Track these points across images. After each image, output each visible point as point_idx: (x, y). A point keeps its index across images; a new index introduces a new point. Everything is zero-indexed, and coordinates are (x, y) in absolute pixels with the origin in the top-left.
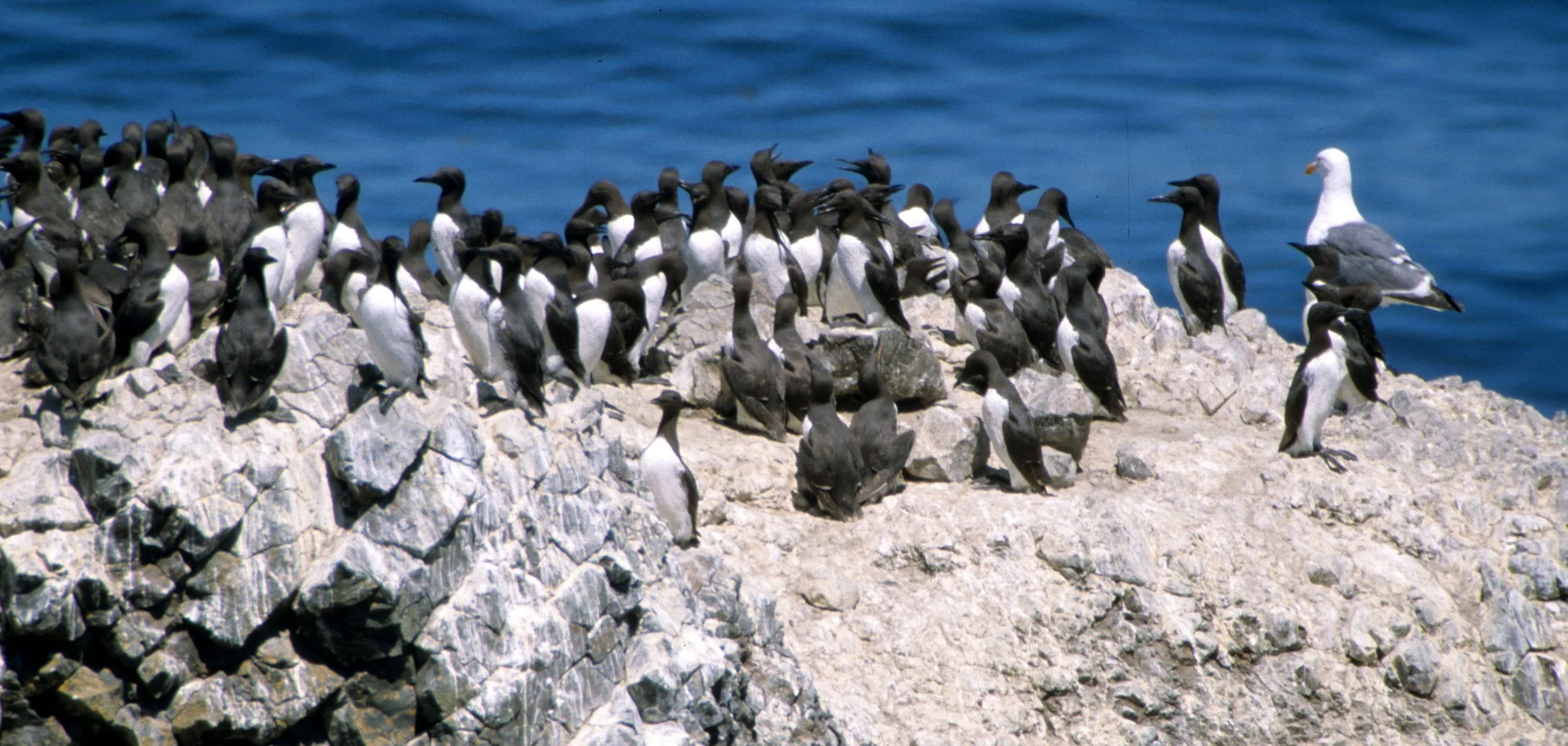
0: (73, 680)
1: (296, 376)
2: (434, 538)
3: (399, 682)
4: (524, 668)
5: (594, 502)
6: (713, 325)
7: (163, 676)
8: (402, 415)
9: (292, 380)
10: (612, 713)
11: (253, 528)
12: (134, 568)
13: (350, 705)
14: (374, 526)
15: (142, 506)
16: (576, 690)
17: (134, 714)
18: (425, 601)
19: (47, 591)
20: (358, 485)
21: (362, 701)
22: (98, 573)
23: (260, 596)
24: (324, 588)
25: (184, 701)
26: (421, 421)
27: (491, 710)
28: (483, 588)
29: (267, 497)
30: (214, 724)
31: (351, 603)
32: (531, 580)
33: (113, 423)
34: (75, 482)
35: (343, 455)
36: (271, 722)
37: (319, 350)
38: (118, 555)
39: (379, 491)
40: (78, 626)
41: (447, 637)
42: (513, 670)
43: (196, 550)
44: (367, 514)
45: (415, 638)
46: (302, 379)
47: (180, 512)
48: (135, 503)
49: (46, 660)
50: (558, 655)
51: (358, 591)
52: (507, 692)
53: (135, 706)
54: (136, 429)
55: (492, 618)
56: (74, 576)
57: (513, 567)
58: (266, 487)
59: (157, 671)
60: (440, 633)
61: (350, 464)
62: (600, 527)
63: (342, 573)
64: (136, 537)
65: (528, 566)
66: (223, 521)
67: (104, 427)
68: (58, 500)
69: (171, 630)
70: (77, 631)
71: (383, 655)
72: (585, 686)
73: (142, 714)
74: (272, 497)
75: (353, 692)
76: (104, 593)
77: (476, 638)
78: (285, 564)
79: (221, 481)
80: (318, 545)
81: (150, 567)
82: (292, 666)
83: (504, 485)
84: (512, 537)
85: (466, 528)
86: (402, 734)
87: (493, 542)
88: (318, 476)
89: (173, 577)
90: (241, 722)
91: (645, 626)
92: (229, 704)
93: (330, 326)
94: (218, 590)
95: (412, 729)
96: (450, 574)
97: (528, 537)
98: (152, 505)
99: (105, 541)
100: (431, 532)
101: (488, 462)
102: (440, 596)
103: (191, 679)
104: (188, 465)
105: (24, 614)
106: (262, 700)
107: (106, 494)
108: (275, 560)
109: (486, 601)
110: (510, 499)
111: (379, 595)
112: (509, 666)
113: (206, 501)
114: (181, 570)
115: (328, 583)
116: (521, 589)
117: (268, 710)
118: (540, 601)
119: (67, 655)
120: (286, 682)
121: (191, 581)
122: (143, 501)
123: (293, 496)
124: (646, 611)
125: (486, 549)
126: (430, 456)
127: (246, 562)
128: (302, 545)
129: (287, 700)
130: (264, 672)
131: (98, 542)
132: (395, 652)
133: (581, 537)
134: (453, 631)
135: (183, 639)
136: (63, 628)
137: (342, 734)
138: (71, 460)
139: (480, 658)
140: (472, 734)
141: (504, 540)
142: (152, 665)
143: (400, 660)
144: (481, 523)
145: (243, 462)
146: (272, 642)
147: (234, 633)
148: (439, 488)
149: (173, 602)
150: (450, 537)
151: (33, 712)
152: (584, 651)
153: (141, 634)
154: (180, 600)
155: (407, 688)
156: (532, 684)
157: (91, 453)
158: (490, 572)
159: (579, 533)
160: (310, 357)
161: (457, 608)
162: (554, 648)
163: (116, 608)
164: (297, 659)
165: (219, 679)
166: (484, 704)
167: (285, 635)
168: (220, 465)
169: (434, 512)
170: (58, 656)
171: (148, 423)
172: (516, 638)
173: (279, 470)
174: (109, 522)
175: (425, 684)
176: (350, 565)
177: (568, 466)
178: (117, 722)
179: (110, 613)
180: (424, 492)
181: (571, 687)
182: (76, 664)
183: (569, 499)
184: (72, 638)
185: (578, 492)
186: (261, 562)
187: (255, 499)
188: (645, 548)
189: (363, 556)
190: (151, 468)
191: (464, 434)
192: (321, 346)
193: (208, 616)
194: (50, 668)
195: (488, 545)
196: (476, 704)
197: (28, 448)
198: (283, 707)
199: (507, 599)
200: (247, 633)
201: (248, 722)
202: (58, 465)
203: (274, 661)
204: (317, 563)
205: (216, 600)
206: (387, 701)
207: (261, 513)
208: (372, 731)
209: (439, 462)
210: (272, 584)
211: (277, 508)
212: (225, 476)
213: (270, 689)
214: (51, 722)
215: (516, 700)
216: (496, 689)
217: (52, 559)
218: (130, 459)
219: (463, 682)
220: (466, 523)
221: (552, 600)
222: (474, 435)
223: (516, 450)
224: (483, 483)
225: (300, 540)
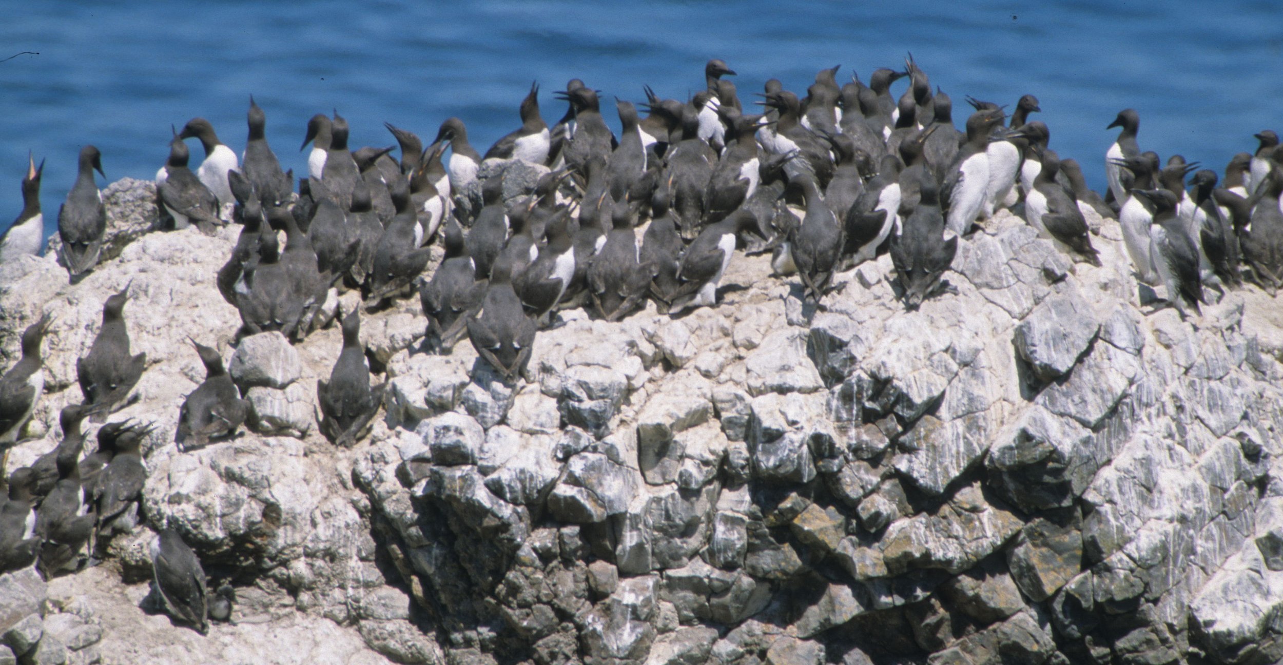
0: (805, 515)
1: (993, 276)
2: (1101, 411)
3: (1068, 528)
4: (1171, 521)
5: (1234, 387)
7: (878, 514)
8: (1078, 310)
9: (990, 279)
10: (1243, 560)
11: (954, 399)
12: (857, 426)
13: (1029, 544)
14: (1053, 401)
15: (865, 376)
16: (1214, 540)
17: (853, 544)
18: (1092, 463)
19: (786, 441)
20: (1040, 366)
21: (1038, 542)
22: (828, 429)
23: (958, 453)
24: (1011, 448)
25: (894, 536)
26: (1094, 316)
27: (1144, 553)
28: (1140, 454)
29: (966, 373)
30: (917, 555)
31: (1031, 462)
32: (1179, 448)
33: (843, 308)
34: (812, 355)
35: (1029, 341)
36: (964, 555)
37: (1012, 255)
38: (845, 415)
39: (1058, 371)
40: (810, 470)
41: (1109, 493)
42: (1162, 522)
43: (907, 413)
44: (1048, 389)
45: (1083, 492)
46: (998, 278)
47: (895, 382)
48: (860, 374)
49: (783, 498)
50: (1199, 511)
51: (1038, 452)
52: (1157, 539)
53: (854, 538)
54: (862, 314)
55: (1147, 479)
56: (809, 431)
57: (1165, 438)
58: (966, 364)
59: (873, 511)
60: (1104, 489)
61: (1033, 348)
62: (1237, 408)
63: (1025, 437)
64: (859, 401)
65: (1177, 437)
66: (930, 391)
67: (837, 311)
68: (798, 368)
69: (885, 477)
70: (809, 475)
71: (1056, 505)
72: (1221, 537)
73: (860, 545)
74: (970, 373)
75: (1031, 534)
76: (832, 445)
77: (1132, 494)
78: (979, 428)
79: (930, 357)
80: (1006, 414)
81: (870, 425)
82: (983, 511)
83: (1159, 371)
84: (1165, 414)
85: (1127, 404)
86: (1070, 570)
87: (1149, 417)
88: (1009, 357)
89: (887, 436)
90: (939, 555)
91: (1272, 491)
92: (930, 539)
93: (1022, 236)
94: (924, 446)
95: (1079, 567)
96: (1113, 442)
97: (1178, 414)
98: (873, 376)
99: (835, 403)
100: (1099, 407)
101: (1147, 351)
102: (1105, 459)
103: (900, 518)
104: (904, 344)
105: (768, 460)
106: (957, 538)
107: (837, 366)
108: (971, 424)
109: (1142, 464)
110: (1164, 382)
111: (1055, 456)
112: (1158, 519)
113: (916, 374)
114: (896, 429)
115: (1014, 445)
116: (1171, 456)
117: (962, 545)
118: (1186, 467)
119: (801, 494)
120: (977, 523)
121: (902, 439)
122: (866, 372)
123: (987, 373)
124: (1274, 478)
125: (1143, 422)
126: (1100, 344)
127: (947, 425)
128: (993, 413)
129: (978, 538)
130: (959, 515)
131: (828, 404)
132: (1067, 503)
133: (1222, 416)
134: (1114, 488)
135: (895, 485)
136: (798, 472)
137: (1021, 567)
138: (809, 337)
139: (1135, 510)
140: (1128, 572)
141: (1158, 415)
142: (869, 505)
143: (1070, 509)
144: (1140, 401)
145: (947, 344)
146: (966, 490)
147: (936, 482)
148: (1107, 371)
149: (888, 455)
150: (1114, 411)
151: (772, 539)
152: (1221, 509)
153: (861, 479)
154: (894, 454)
155: (1075, 533)
156: (1177, 534)
157: (825, 331)
158: (1146, 441)
159: (1220, 412)
160: (1005, 260)
161: (1118, 470)
162: (1197, 505)
163: (841, 457)
164: (986, 506)
165: (923, 518)
166: (1138, 548)
167: (977, 485)
168: (929, 346)
169: (1102, 391)
170: (794, 495)
171: (873, 309)
172: (1165, 496)
173: (977, 351)
174: (838, 388)
175: (1090, 530)
176: (1032, 431)
177: (1213, 357)
178: (840, 550)
179: (836, 461)
180: (1094, 374)
181: (1209, 537)
182: (808, 502)
183: (1214, 384)
184: (805, 481)
185: (1221, 379)
186: (960, 425)
187: (956, 374)
188: (1275, 427)
189: (1043, 425)
190: (873, 346)
191: (1128, 328)
192: (1015, 252)
193: (916, 467)
194: (787, 504)
195: (1145, 419)
196: (1131, 548)
197: (774, 326)
198: (974, 545)
199: (1159, 463)
200: (946, 482)
201: (945, 555)
202: (798, 340)
203: (968, 507)
204: (1005, 428)
205: (922, 454)
206: (1059, 542)
207: (961, 385)
208: (1046, 566)
209: (1107, 349)
210: (968, 444)
211: (974, 382)
212: (932, 355)
213: (963, 529)
214: (787, 547)
215: (1164, 547)
216: (1148, 537)
217: (791, 417)
218: (857, 338)
219: (1121, 530)
220: (1128, 400)
221: (1196, 466)
222: (1136, 329)
223: (1171, 343)
224: (1143, 368)
225: (992, 409)
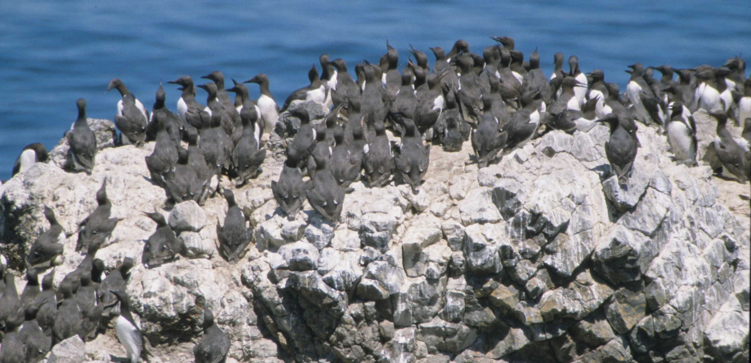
0: (497, 291)
1: (588, 154)
2: (654, 226)
3: (638, 292)
4: (693, 286)
5: (718, 211)
6: (703, 131)
7: (537, 288)
8: (638, 171)
9: (586, 156)
10: (730, 306)
11: (574, 223)
12: (523, 240)
13: (617, 302)
14: (628, 222)
15: (527, 213)
16: (714, 296)
17: (524, 305)
18: (650, 256)
19: (487, 250)
20: (620, 203)
21: (622, 301)
22: (508, 242)
23: (578, 253)
24: (607, 249)
25: (545, 301)
26: (646, 174)
27: (681, 305)
28: (675, 250)
29: (580, 208)
30: (560, 310)
31: (619, 257)
32: (693, 246)
33: (512, 175)
34: (495, 202)
35: (614, 190)
36: (583, 310)
37: (597, 142)
38: (516, 234)
39: (630, 206)
40: (500, 266)
41: (660, 272)
42: (688, 287)
43: (550, 232)
44: (624, 216)
45: (646, 272)
46: (590, 155)
47: (544, 215)
48: (523, 211)
49: (485, 282)
50: (707, 279)
51: (623, 251)
52: (687, 296)
53: (524, 302)
54: (522, 178)
55: (679, 263)
56: (499, 244)
57: (686, 240)
58: (579, 204)
59: (535, 286)
60: (657, 270)
61: (616, 194)
62: (721, 222)
63: (616, 243)
64: (524, 226)
65: (691, 239)
66: (562, 219)
67: (508, 177)
68: (488, 210)
69: (539, 268)
70: (499, 269)
71: (632, 280)
72: (718, 295)
73: (528, 306)
74: (582, 208)
75: (618, 297)
76: (512, 251)
77: (672, 272)
78: (589, 238)
79: (560, 201)
80: (602, 230)
81: (529, 240)
82: (591, 284)
83: (680, 203)
84: (684, 227)
85: (666, 222)
86: (639, 315)
87: (677, 229)
88: (601, 199)
89: (540, 245)
90: (571, 309)
91: (740, 267)
92: (566, 301)
93: (601, 131)
94: (560, 250)
95: (644, 313)
96: (660, 243)
97: (691, 227)
98: (531, 212)
99: (510, 228)
100: (653, 224)
101: (674, 192)
102: (656, 253)
103: (548, 290)
104: (546, 194)
105: (477, 261)
106: (579, 300)
107: (510, 207)
108: (584, 237)
109: (676, 255)
110: (683, 209)
111: (632, 253)
112: (686, 285)
113: (554, 210)
114: (544, 241)
115: (609, 247)
116: (689, 250)
117: (582, 304)
118: (697, 255)
119: (495, 280)
120: (589, 292)
121: (547, 246)
122: (527, 210)
123: (591, 208)
124: (741, 260)
125: (674, 232)
126: (650, 190)
127: (572, 238)
128: (595, 230)
129: (590, 300)
130: (579, 287)
131: (506, 229)
132: (638, 278)
133: (713, 226)
134: (662, 269)
135: (544, 273)
136: (494, 267)
137: (613, 315)
138: (493, 192)
139: (674, 280)
140: (673, 315)
141: (681, 228)
142: (532, 284)
143: (639, 282)
144: (672, 220)
145: (569, 193)
146: (582, 274)
147: (567, 270)
148: (654, 204)
149: (540, 256)
150: (660, 227)
151: (479, 305)
152: (717, 278)
153: (527, 270)
154: (543, 255)
155: (641, 295)
156: (696, 292)
157: (503, 189)
158: (677, 243)
159: (713, 225)
160: (593, 146)
161: (663, 259)
162: (705, 277)
163: (516, 258)
164: (593, 282)
165: (560, 290)
166: (677, 302)
167: (588, 271)
168: (560, 194)
169: (653, 215)
170: (491, 280)
171: (526, 175)
172: (689, 272)
173: (585, 196)
174: (511, 220)
175: (650, 293)
176: (619, 239)
177: (707, 194)
178: (517, 309)
179: (514, 260)
180: (648, 206)
181: (712, 294)
182: (498, 284)
183: (708, 209)
184: (497, 272)
185: (711, 206)
186: (578, 237)
187: (575, 209)
188: (734, 232)
189: (624, 235)
190: (529, 195)
191: (664, 180)
192: (598, 141)
193: (556, 262)
194: (487, 285)
195: (675, 230)
196: (673, 302)
197: (472, 187)
198: (588, 303)
199: (684, 255)
200: (573, 270)
201: (574, 309)
202: (487, 194)
203: (583, 282)
204: (602, 238)
205: (559, 255)
206: (633, 300)
207: (578, 215)
208: (626, 314)
209: (654, 193)
210: (584, 248)
211: (584, 213)
212: (562, 199)
213: (582, 295)
214: (487, 309)
215: (690, 300)
216: (682, 295)
217: (489, 237)
218: (520, 191)
219: (668, 292)
220: (666, 220)
221: (702, 255)
222: (668, 180)
223: (685, 187)
224: (672, 202)
225: (595, 228)
